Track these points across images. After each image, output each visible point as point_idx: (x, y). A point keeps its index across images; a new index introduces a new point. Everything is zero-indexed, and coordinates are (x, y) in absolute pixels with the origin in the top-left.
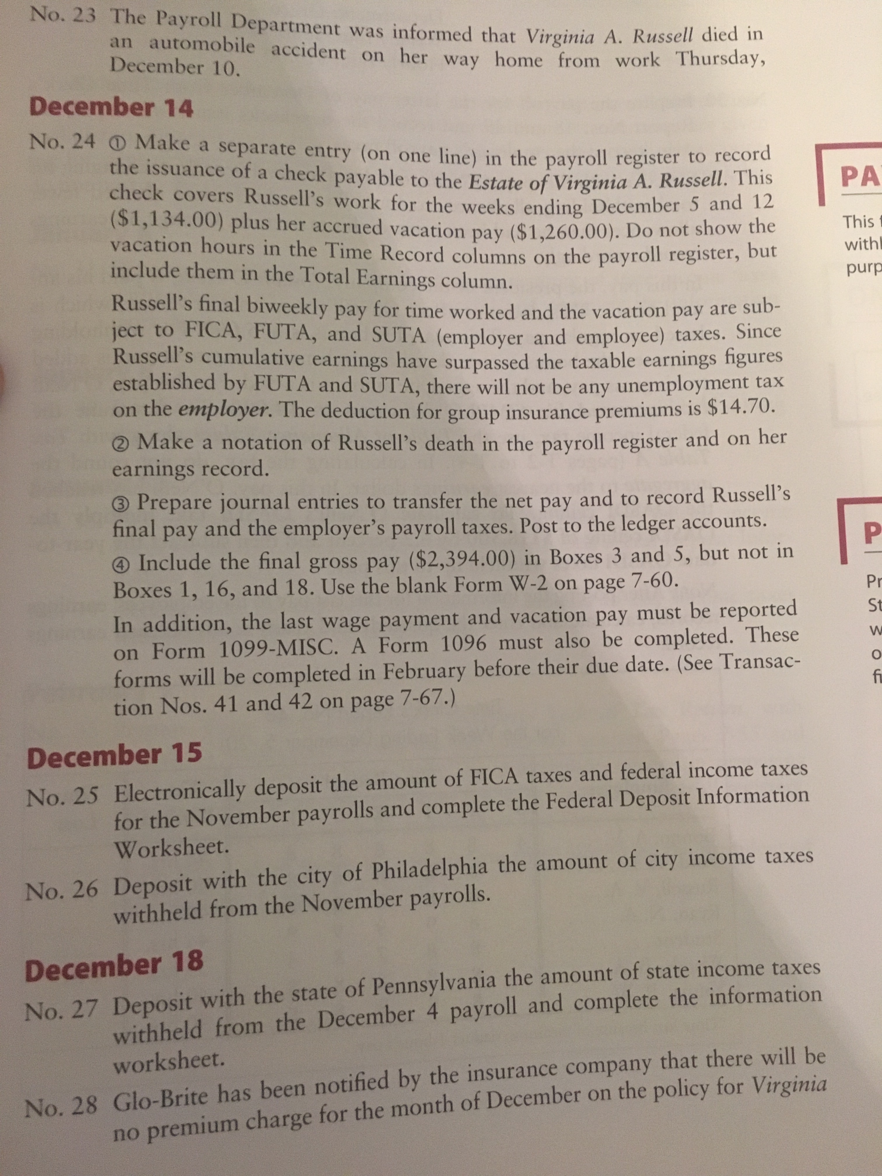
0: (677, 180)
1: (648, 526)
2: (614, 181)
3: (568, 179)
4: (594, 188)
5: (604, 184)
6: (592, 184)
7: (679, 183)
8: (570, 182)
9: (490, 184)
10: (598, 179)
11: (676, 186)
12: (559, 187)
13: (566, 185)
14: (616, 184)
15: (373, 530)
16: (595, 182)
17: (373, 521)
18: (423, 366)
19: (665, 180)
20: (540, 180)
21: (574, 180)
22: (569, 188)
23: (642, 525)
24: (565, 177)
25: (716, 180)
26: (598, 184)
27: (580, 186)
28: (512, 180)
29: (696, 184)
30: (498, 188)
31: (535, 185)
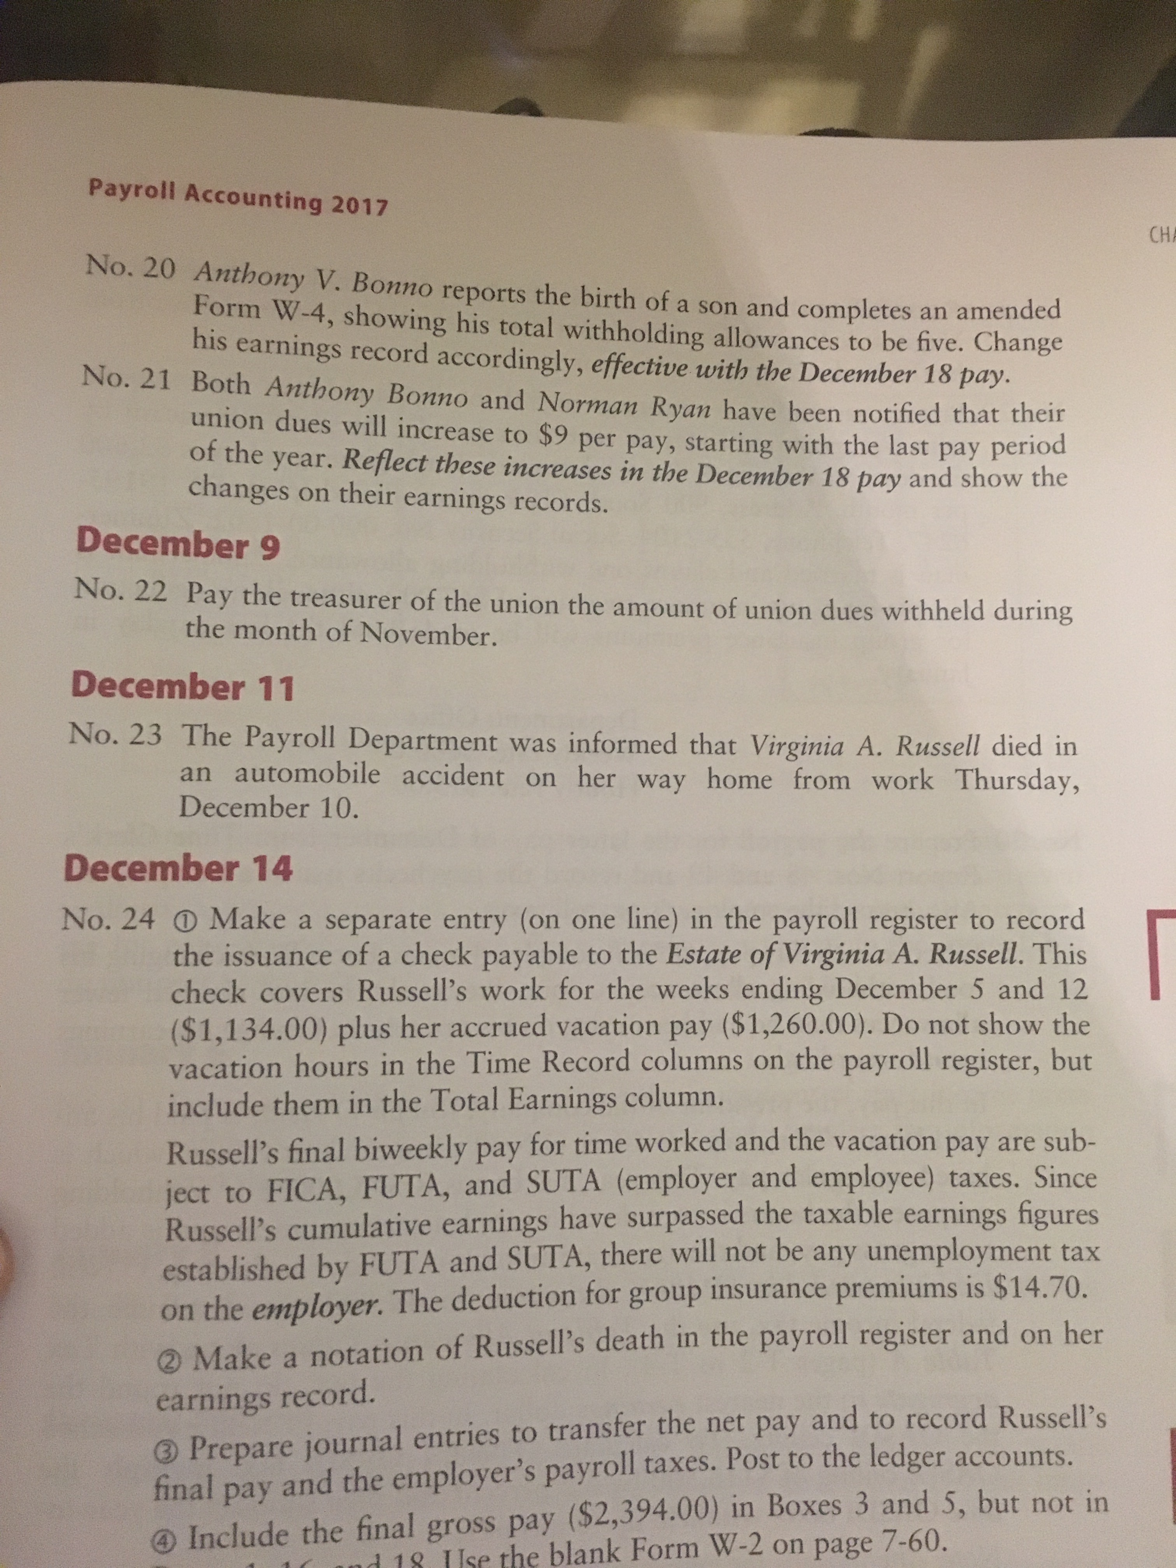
0: (953, 953)
1: (906, 1460)
2: (866, 952)
3: (803, 948)
4: (839, 961)
5: (853, 956)
6: (836, 956)
7: (957, 958)
8: (806, 953)
9: (696, 956)
10: (845, 949)
11: (952, 962)
12: (791, 960)
13: (800, 957)
14: (869, 957)
15: (518, 1475)
16: (841, 952)
17: (520, 1460)
18: (597, 1225)
19: (937, 953)
20: (765, 949)
21: (811, 949)
22: (805, 961)
23: (898, 1460)
24: (800, 945)
25: (1008, 956)
26: (844, 957)
27: (820, 958)
28: (726, 950)
29: (981, 960)
30: (707, 961)
31: (757, 957)
